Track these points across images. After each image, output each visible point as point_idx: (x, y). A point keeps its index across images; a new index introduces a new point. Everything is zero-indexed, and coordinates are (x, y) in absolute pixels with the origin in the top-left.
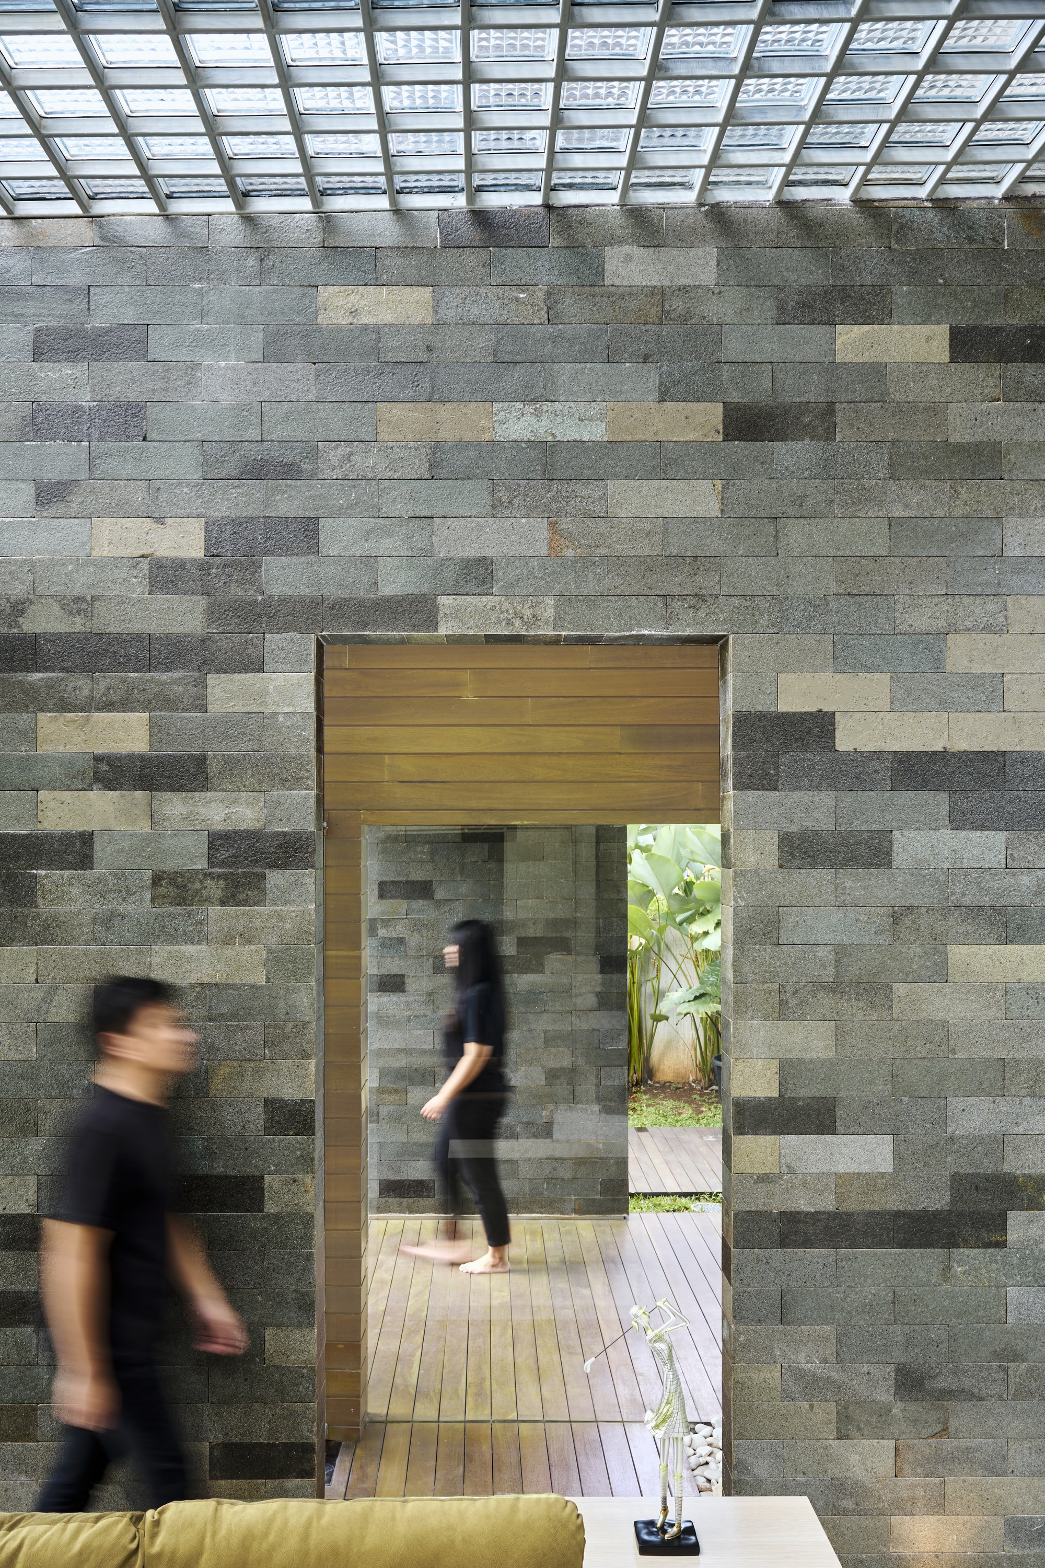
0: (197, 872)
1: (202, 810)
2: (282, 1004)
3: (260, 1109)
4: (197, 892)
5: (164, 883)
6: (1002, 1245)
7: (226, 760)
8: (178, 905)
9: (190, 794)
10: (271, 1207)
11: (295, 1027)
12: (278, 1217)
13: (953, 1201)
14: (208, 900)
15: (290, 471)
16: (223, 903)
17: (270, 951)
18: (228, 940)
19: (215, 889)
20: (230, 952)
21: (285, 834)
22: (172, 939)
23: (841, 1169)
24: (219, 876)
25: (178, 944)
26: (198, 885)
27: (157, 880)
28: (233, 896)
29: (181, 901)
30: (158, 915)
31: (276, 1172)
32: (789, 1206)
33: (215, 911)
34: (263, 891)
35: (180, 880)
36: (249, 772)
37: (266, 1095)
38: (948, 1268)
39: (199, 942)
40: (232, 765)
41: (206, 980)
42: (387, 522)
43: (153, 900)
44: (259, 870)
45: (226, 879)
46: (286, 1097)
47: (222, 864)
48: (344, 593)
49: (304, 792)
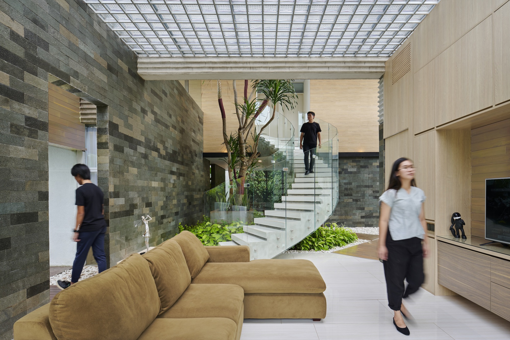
0: (22, 126)
1: (23, 109)
2: (42, 166)
3: (37, 194)
4: (22, 132)
5: (14, 127)
6: (133, 215)
7: (29, 97)
8: (17, 134)
9: (20, 103)
10: (40, 220)
11: (45, 172)
12: (41, 222)
13: (130, 208)
14: (25, 135)
15: (43, 27)
16: (28, 137)
17: (39, 152)
18: (29, 147)
19: (27, 132)
20: (30, 150)
21: (42, 122)
22: (16, 144)
23: (120, 204)
24: (28, 129)
25: (17, 146)
26: (22, 130)
27: (12, 125)
28: (31, 135)
29: (18, 133)
30: (12, 136)
31: (41, 211)
32: (115, 211)
33: (26, 138)
34: (37, 135)
35: (18, 127)
36: (34, 102)
37: (38, 190)
38: (129, 219)
39: (23, 146)
40: (30, 99)
41: (24, 157)
42: (62, 53)
43: (11, 131)
44: (37, 129)
45: (29, 130)
46: (43, 191)
47: (28, 125)
48: (54, 66)
49: (46, 112)
